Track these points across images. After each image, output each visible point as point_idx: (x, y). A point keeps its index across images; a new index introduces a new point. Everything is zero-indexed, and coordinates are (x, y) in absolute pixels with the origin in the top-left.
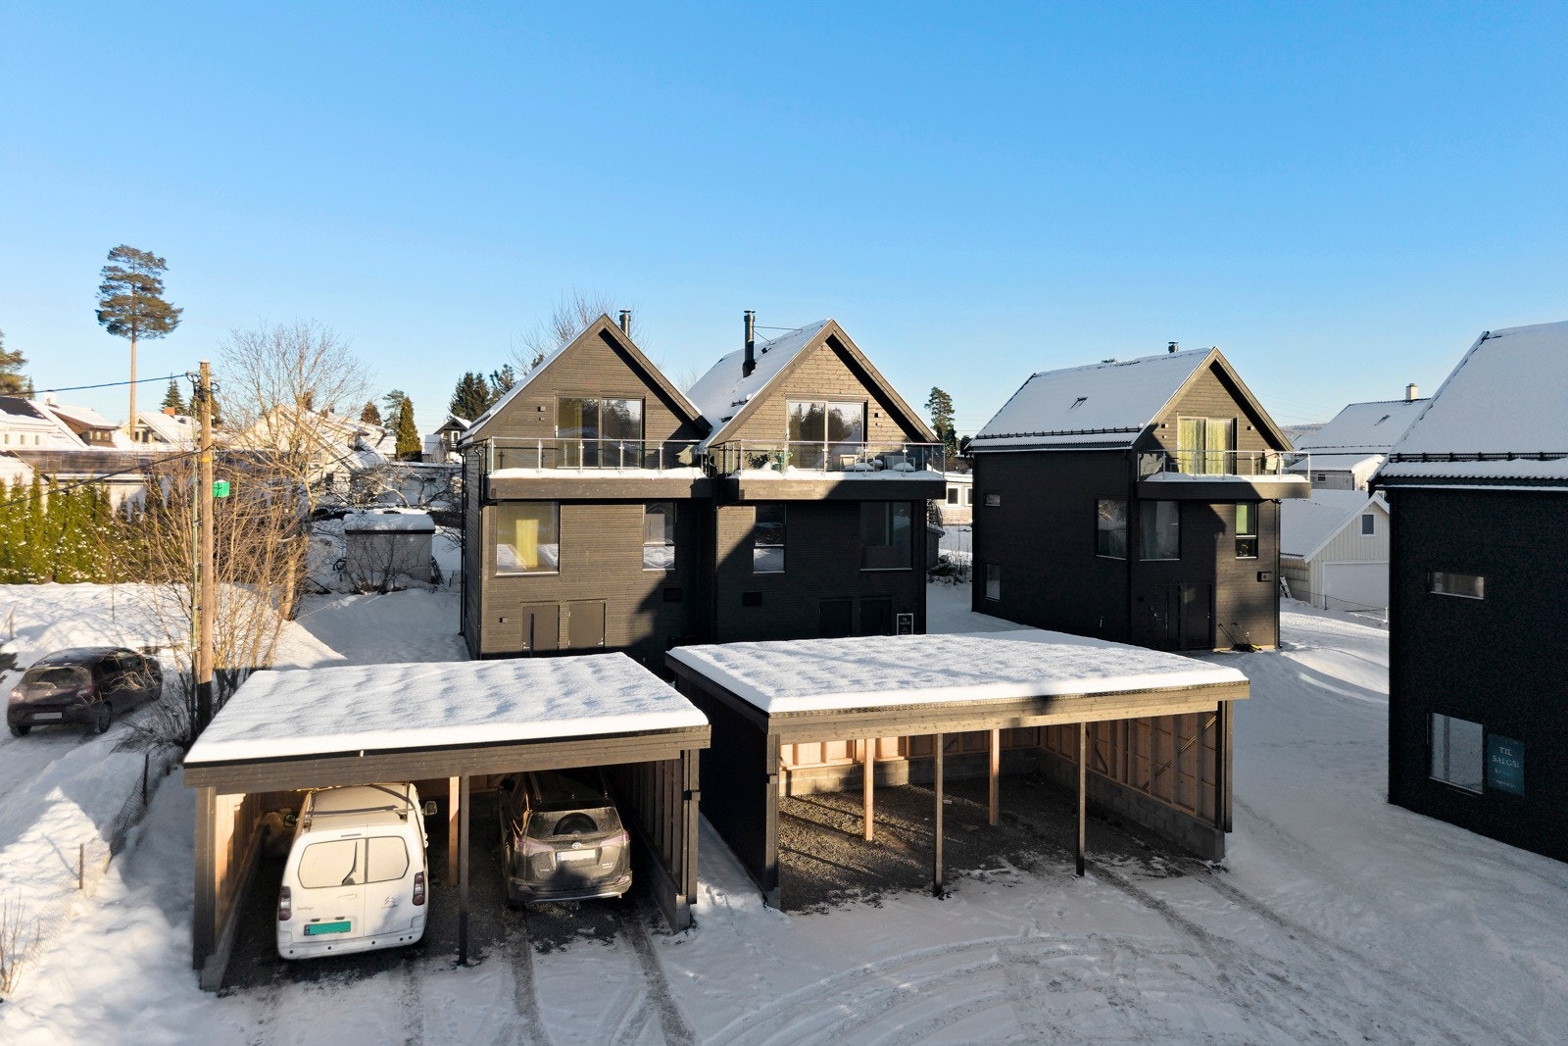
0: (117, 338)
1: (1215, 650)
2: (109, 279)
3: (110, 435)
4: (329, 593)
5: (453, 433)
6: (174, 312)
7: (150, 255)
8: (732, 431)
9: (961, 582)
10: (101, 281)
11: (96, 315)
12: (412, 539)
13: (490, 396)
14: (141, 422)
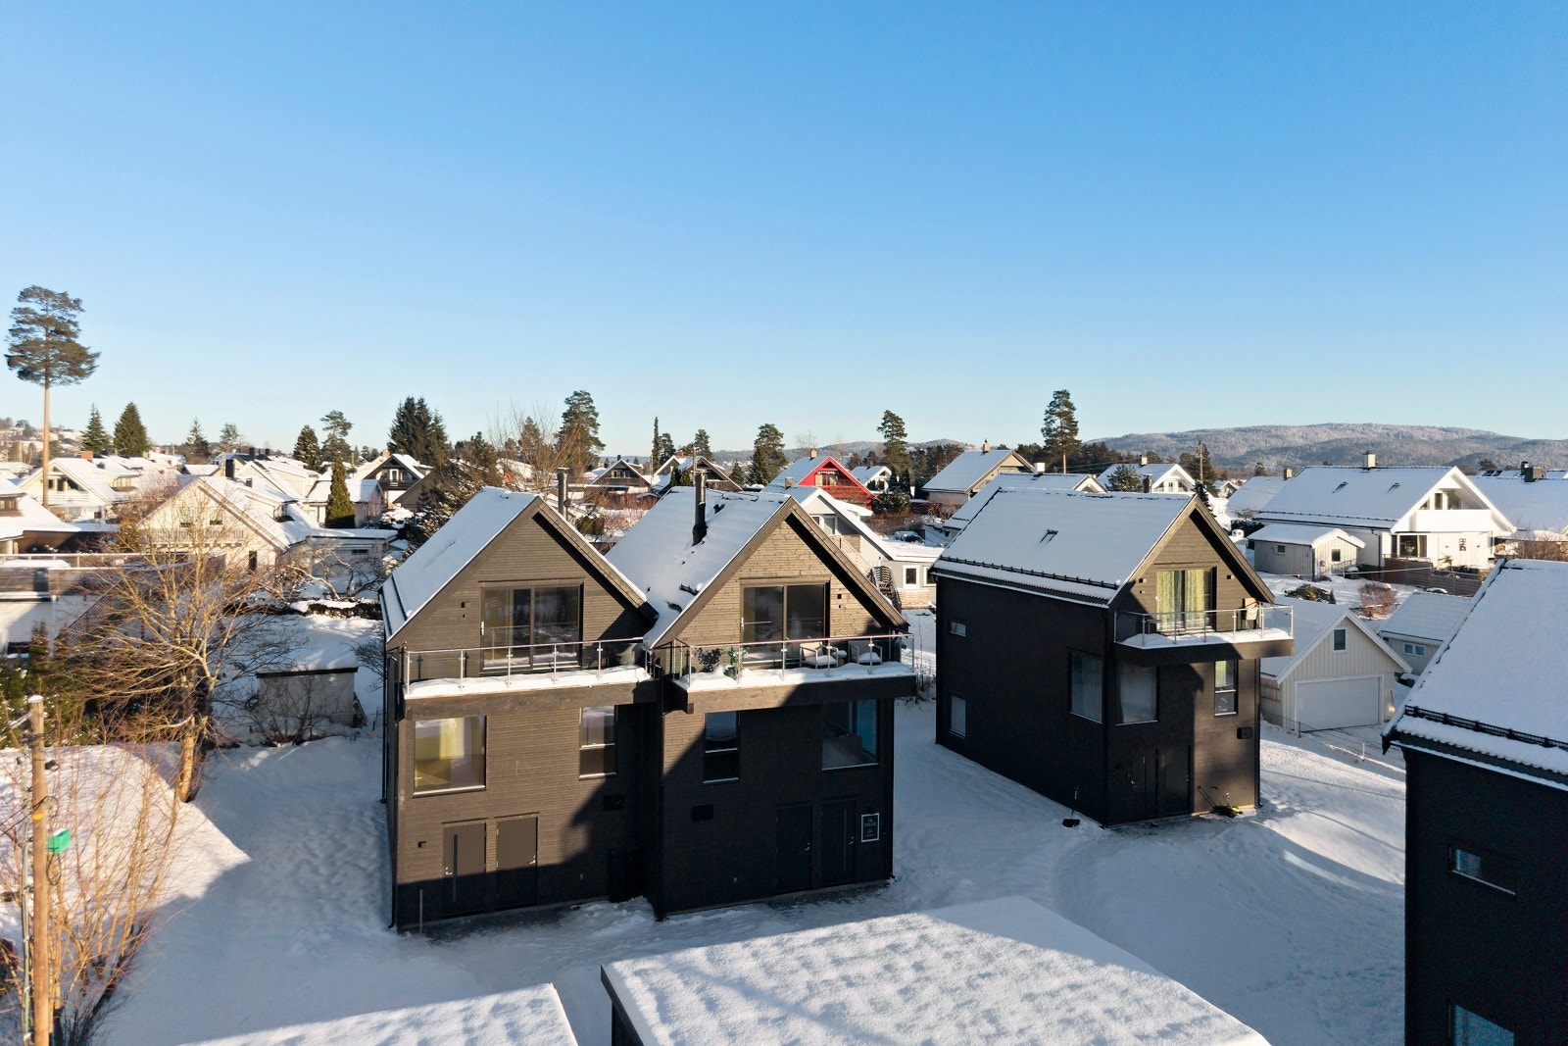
0: (28, 384)
1: (1194, 814)
2: (18, 322)
3: (15, 503)
4: (238, 746)
5: (391, 471)
6: (90, 357)
7: (64, 295)
8: (680, 626)
9: (923, 700)
10: (11, 323)
11: (5, 360)
12: (332, 678)
13: (432, 422)
14: (55, 469)
